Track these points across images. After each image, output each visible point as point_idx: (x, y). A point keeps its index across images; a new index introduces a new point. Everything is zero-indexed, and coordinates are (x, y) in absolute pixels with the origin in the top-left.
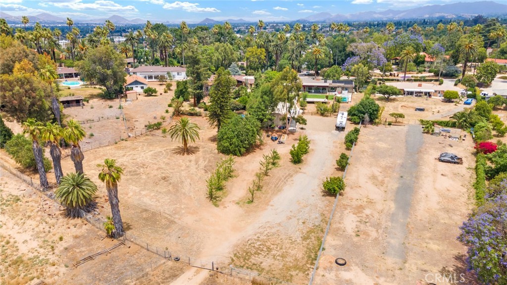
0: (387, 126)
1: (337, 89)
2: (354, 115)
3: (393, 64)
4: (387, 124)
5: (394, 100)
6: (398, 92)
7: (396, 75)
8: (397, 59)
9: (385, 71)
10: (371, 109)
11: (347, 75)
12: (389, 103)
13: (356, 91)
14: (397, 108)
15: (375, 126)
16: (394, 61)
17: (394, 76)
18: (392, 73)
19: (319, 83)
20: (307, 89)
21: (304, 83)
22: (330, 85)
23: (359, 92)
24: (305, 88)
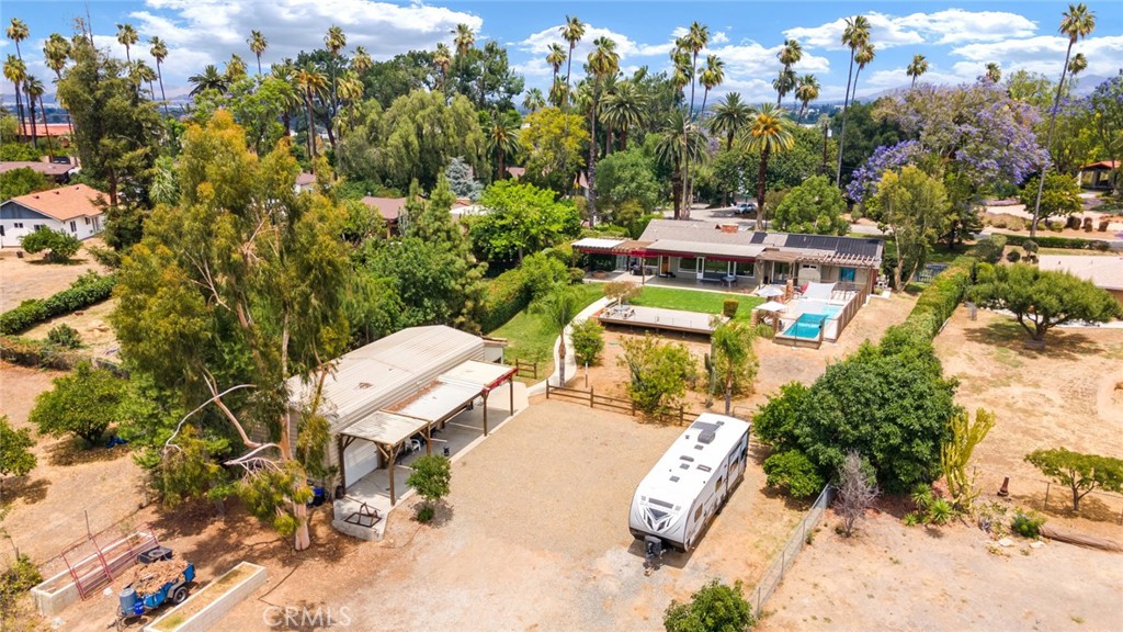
0: (1007, 541)
1: (799, 271)
2: (792, 442)
3: (1086, 187)
4: (1008, 519)
5: (1074, 343)
6: (1096, 307)
7: (1096, 225)
8: (1105, 168)
9: (1046, 209)
10: (892, 420)
11: (877, 217)
12: (1043, 359)
13: (892, 285)
14: (1090, 393)
15: (917, 534)
16: (1090, 177)
17: (1088, 228)
18: (1077, 215)
19: (730, 242)
20: (674, 266)
21: (661, 241)
22: (769, 253)
23: (905, 290)
24: (665, 260)
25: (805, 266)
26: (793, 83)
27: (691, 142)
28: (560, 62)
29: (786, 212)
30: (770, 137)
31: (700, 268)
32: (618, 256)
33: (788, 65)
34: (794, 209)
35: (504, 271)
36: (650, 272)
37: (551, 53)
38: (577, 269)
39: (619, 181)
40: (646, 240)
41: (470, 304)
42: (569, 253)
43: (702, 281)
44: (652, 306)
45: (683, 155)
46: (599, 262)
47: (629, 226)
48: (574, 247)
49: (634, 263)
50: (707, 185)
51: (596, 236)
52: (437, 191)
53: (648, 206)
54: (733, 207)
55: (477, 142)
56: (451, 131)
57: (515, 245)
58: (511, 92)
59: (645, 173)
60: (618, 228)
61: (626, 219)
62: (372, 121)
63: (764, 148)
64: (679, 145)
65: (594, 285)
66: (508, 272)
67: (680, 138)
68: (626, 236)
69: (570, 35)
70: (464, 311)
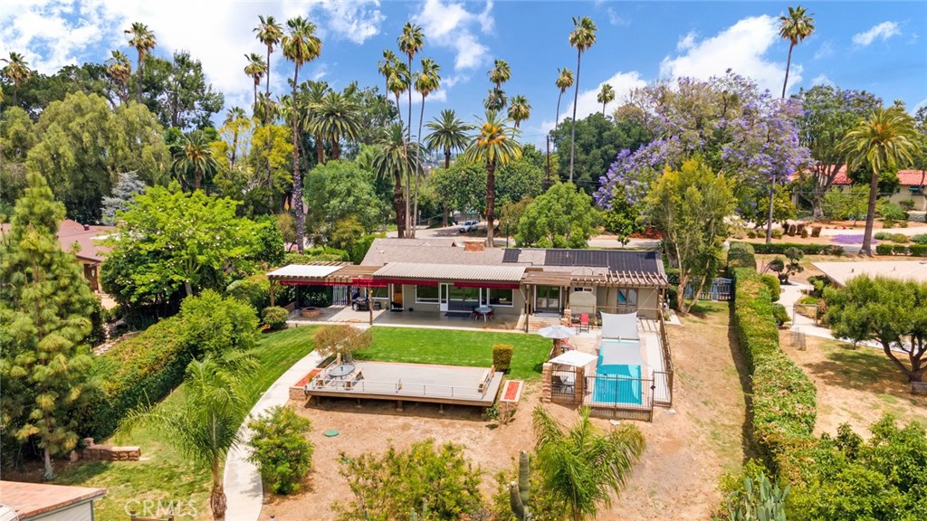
1: (575, 297)
7: (810, 231)
9: (764, 217)
11: (615, 229)
17: (804, 235)
18: (790, 222)
19: (477, 262)
20: (410, 297)
21: (390, 265)
22: (533, 274)
23: (690, 312)
24: (398, 291)
25: (576, 290)
26: (504, 103)
27: (411, 153)
28: (260, 73)
29: (532, 224)
30: (496, 146)
31: (444, 296)
32: (335, 287)
33: (498, 85)
34: (543, 220)
35: (156, 321)
36: (379, 306)
37: (249, 63)
38: (277, 308)
39: (333, 194)
40: (370, 264)
41: (46, 401)
42: (265, 286)
43: (448, 314)
44: (386, 359)
45: (404, 168)
46: (310, 296)
47: (348, 247)
48: (271, 278)
49: (357, 295)
50: (428, 203)
51: (306, 262)
52: (25, 200)
53: (369, 225)
54: (455, 226)
55: (158, 157)
56: (120, 142)
57: (172, 281)
58: (209, 109)
59: (363, 185)
60: (334, 250)
61: (343, 240)
62: (17, 133)
63: (492, 158)
64: (399, 158)
65: (302, 330)
66: (163, 322)
67: (399, 149)
68: (344, 259)
69: (265, 37)
70: (36, 414)
